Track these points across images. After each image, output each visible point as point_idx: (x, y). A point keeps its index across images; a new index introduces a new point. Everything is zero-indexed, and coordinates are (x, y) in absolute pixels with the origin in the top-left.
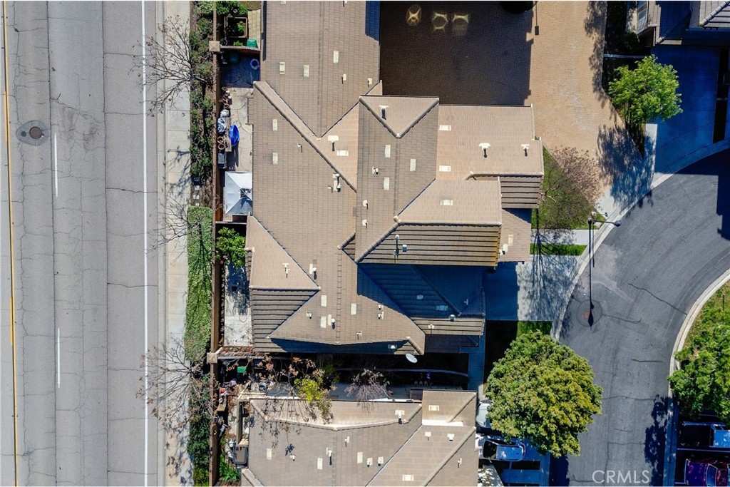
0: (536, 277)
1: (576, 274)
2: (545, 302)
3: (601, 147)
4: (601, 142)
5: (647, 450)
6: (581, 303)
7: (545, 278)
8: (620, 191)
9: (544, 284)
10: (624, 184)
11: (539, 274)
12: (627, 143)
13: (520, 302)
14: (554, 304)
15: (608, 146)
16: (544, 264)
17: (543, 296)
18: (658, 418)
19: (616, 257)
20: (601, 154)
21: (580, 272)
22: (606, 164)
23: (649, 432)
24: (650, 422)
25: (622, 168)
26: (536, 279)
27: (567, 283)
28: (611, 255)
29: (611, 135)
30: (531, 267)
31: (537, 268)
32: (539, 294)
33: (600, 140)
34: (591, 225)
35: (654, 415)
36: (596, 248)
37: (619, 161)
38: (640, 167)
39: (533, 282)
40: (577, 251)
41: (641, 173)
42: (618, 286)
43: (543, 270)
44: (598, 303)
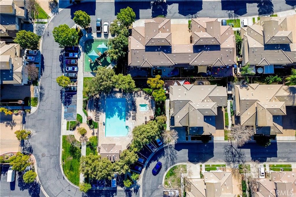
2: (39, 32)
5: (60, 59)
6: (46, 32)
7: (39, 27)
8: (53, 12)
12: (54, 3)
14: (41, 32)
15: (50, 4)
16: (39, 25)
18: (62, 53)
19: (53, 24)
20: (49, 5)
21: (46, 27)
22: (50, 7)
23: (60, 56)
24: (60, 54)
25: (53, 8)
27: (43, 28)
29: (51, 2)
31: (37, 26)
32: (38, 30)
34: (48, 18)
35: (61, 53)
36: (49, 22)
37: (52, 7)
38: (56, 8)
39: (37, 28)
41: (56, 9)
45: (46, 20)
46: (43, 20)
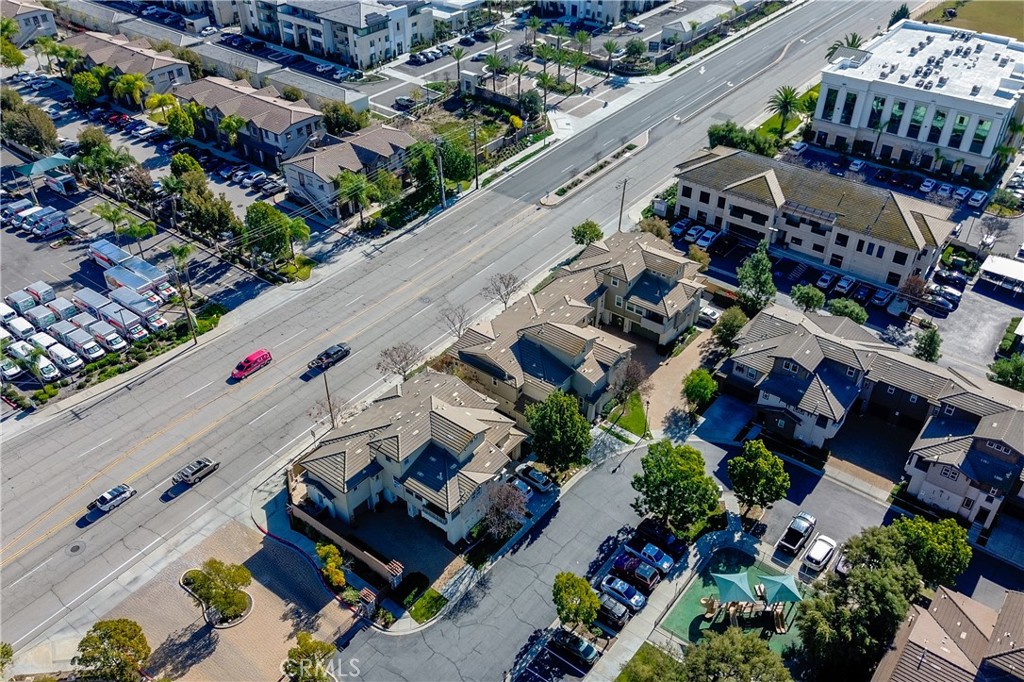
6: (614, 463)
8: (669, 432)
10: (673, 430)
14: (600, 454)
15: (674, 414)
16: (606, 437)
18: (620, 535)
20: (669, 415)
21: (624, 452)
22: (668, 419)
23: (609, 538)
27: (613, 450)
28: (645, 453)
29: (679, 411)
30: (598, 434)
33: (671, 410)
34: (643, 437)
35: (619, 532)
36: (640, 447)
37: (676, 422)
38: (686, 429)
40: (628, 442)
41: (684, 431)
43: (604, 439)
45: (634, 438)
46: (626, 434)
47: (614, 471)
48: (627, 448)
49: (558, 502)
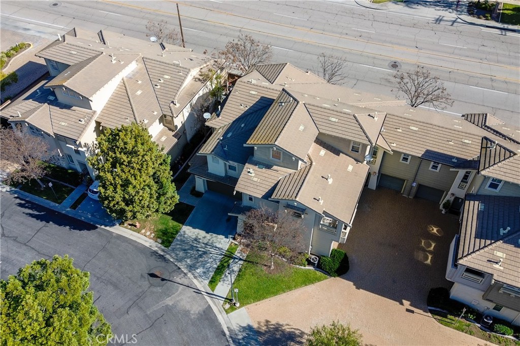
0: (209, 247)
1: (195, 277)
2: (187, 248)
3: (292, 330)
4: (297, 332)
6: (170, 273)
7: (205, 253)
8: (247, 334)
9: (200, 251)
10: (252, 339)
11: (210, 250)
13: (197, 231)
14: (181, 254)
16: (216, 255)
17: (192, 248)
19: (192, 312)
20: (287, 329)
21: (195, 281)
22: (277, 329)
25: (266, 343)
26: (208, 246)
28: (195, 309)
30: (218, 246)
31: (215, 250)
32: (195, 245)
33: (299, 331)
39: (206, 244)
40: (213, 282)
42: (167, 306)
43: (211, 253)
44: (162, 286)
46: (230, 277)
47: (153, 275)
48: (202, 285)
49: (97, 227)
